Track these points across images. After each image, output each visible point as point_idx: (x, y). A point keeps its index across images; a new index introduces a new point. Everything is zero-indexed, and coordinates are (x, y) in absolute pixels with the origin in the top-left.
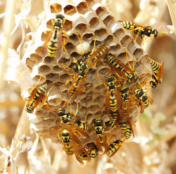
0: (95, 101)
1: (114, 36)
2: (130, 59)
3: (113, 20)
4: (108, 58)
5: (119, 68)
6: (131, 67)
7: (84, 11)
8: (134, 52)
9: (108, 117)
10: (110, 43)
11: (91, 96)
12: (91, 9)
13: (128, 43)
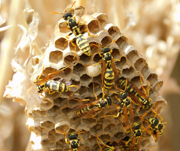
0: (105, 130)
1: (128, 59)
2: (143, 83)
3: (126, 42)
4: (120, 82)
5: (133, 92)
6: (146, 92)
7: (96, 31)
8: (147, 77)
9: (119, 149)
10: (122, 65)
11: (101, 124)
12: (103, 29)
13: (142, 67)
